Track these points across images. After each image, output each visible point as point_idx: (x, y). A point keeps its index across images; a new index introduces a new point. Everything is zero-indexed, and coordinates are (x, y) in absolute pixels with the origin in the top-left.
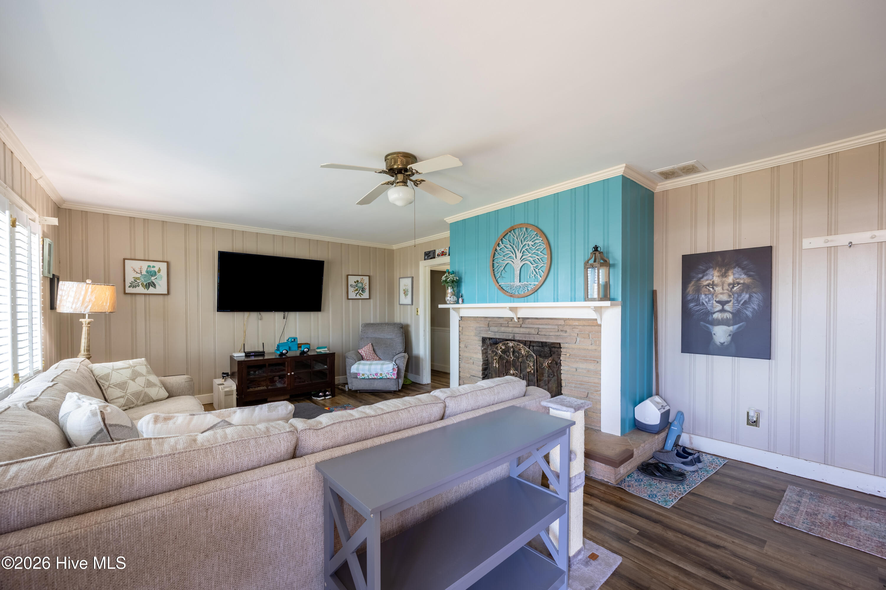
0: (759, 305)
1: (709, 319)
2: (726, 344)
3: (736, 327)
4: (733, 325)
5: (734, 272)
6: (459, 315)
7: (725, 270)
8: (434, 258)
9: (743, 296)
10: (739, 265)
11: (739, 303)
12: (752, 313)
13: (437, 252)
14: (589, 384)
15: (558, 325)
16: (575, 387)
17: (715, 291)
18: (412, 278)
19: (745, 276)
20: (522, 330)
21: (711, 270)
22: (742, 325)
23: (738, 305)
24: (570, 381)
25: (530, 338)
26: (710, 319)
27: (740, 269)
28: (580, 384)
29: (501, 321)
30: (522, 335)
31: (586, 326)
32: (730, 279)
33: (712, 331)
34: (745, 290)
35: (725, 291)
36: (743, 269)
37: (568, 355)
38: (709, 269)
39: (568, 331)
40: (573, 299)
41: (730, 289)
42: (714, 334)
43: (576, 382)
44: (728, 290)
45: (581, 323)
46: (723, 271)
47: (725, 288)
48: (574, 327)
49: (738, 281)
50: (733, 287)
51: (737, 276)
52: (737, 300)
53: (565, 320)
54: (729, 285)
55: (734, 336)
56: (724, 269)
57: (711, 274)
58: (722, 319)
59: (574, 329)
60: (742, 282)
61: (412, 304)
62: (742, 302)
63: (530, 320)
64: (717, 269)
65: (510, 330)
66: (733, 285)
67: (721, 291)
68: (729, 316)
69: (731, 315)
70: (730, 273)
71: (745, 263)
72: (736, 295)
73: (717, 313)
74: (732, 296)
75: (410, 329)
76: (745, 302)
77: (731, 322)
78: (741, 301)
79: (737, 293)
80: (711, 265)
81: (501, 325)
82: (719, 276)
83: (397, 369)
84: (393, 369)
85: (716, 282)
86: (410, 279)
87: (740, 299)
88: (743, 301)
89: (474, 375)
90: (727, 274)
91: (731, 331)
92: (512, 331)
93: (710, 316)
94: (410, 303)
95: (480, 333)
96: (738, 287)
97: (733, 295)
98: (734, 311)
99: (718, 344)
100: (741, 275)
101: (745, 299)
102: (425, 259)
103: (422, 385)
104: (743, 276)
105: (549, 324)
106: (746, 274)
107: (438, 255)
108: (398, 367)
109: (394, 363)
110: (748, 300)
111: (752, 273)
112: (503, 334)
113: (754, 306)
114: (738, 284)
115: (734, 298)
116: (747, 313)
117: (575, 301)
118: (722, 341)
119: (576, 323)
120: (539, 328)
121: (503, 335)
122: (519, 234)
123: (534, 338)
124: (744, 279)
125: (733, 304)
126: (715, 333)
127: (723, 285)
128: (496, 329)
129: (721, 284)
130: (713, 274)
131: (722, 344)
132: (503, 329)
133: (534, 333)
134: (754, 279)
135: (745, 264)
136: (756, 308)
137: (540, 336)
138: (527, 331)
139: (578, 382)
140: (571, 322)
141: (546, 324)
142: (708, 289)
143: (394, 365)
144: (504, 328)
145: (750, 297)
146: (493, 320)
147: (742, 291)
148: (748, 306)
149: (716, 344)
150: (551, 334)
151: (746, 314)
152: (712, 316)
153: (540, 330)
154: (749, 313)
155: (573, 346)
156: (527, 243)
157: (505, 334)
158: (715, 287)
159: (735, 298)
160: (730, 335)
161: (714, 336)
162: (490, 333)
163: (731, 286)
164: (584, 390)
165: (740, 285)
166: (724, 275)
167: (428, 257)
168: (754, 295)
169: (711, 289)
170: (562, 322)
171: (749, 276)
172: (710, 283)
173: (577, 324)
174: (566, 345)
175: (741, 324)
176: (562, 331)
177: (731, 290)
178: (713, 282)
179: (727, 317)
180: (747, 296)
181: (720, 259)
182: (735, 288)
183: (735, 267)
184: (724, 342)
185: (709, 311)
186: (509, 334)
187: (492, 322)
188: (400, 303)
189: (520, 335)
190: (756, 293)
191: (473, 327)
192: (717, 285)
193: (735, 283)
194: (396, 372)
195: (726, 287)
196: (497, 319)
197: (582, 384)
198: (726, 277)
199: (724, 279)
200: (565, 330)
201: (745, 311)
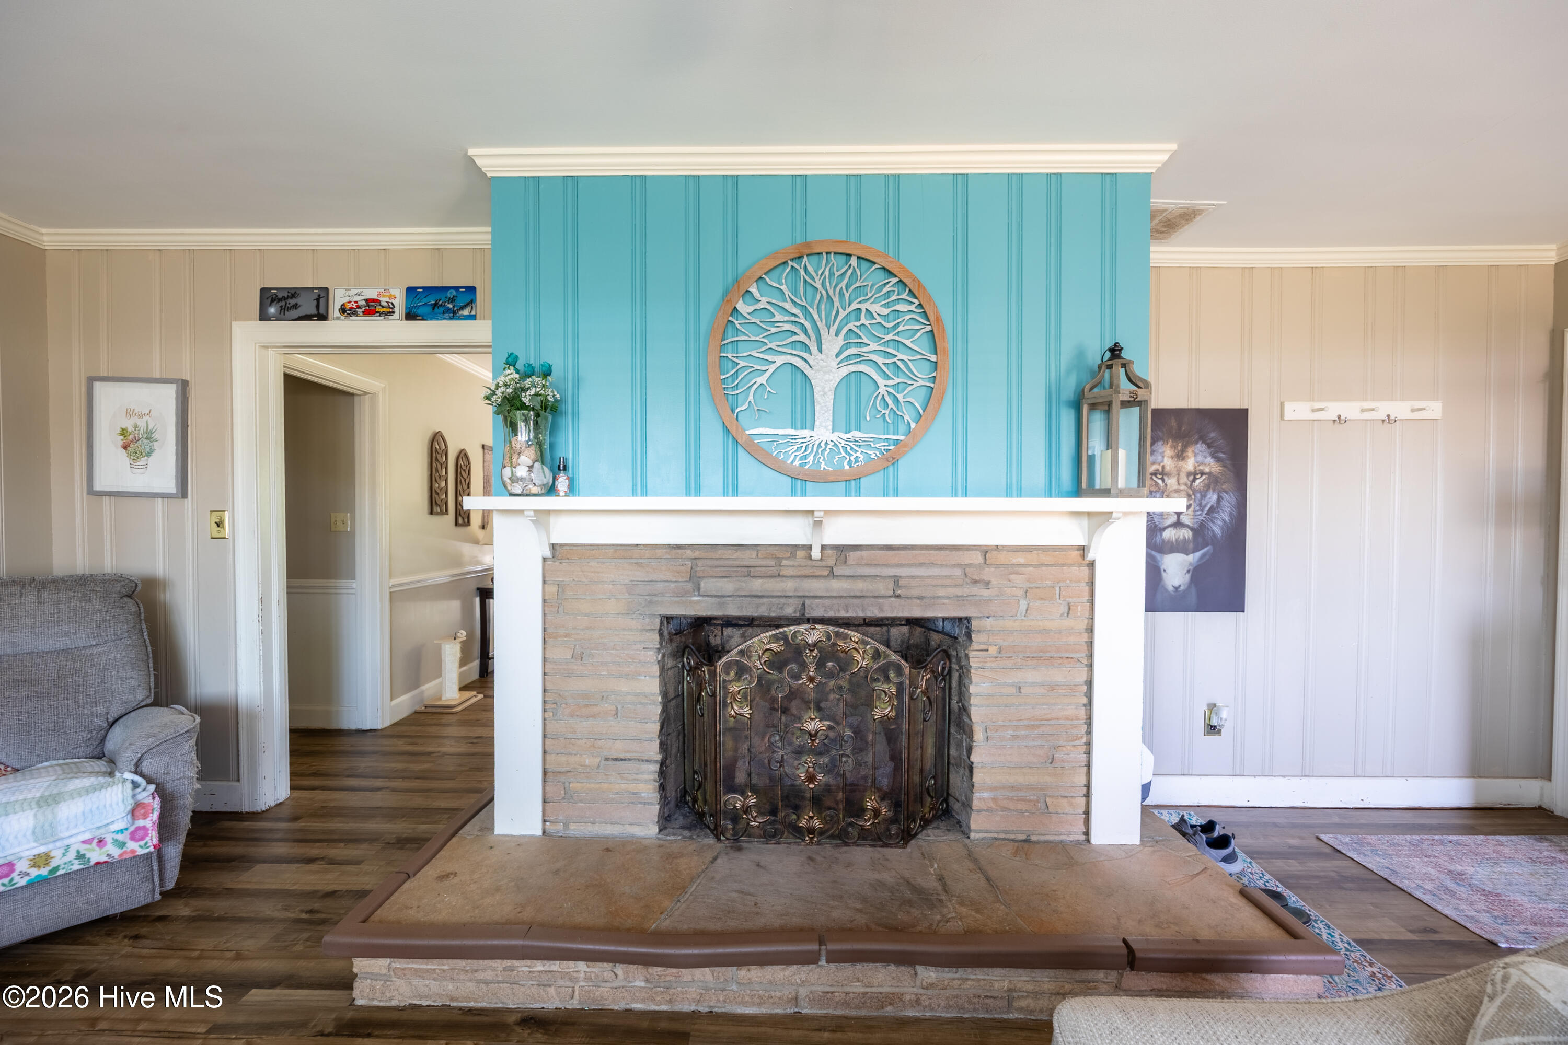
0: (1231, 514)
1: (1155, 542)
2: (1182, 588)
3: (1198, 554)
4: (1193, 552)
5: (1196, 451)
6: (549, 540)
7: (1182, 445)
8: (323, 317)
9: (1209, 496)
10: (1203, 439)
11: (1202, 510)
12: (1222, 528)
13: (338, 299)
14: (1052, 722)
15: (964, 567)
16: (1015, 738)
17: (1166, 485)
18: (184, 386)
19: (1212, 460)
20: (837, 586)
21: (1160, 443)
22: (1208, 552)
23: (1201, 515)
24: (1000, 723)
25: (863, 610)
26: (1158, 541)
27: (1204, 446)
28: (1028, 727)
29: (748, 558)
30: (835, 601)
31: (1047, 565)
32: (1190, 464)
33: (1160, 564)
34: (1212, 486)
35: (1183, 487)
36: (1209, 446)
37: (993, 650)
38: (1157, 441)
39: (994, 582)
40: (1014, 489)
41: (1189, 483)
42: (1164, 570)
43: (1015, 723)
44: (1186, 485)
45: (1033, 558)
46: (1179, 448)
47: (1181, 481)
48: (1014, 569)
49: (1201, 467)
50: (1194, 480)
51: (1200, 458)
52: (1200, 505)
53: (985, 551)
54: (1189, 474)
55: (1196, 573)
56: (1180, 444)
57: (1160, 451)
58: (1176, 540)
59: (1012, 577)
60: (1207, 470)
61: (183, 491)
62: (1207, 509)
63: (858, 553)
64: (1170, 443)
65: (789, 586)
66: (1194, 475)
67: (1176, 487)
68: (1186, 534)
69: (1190, 533)
70: (1190, 452)
71: (1212, 435)
72: (1198, 495)
73: (1170, 529)
74: (1193, 497)
75: (167, 596)
76: (1212, 510)
77: (1191, 546)
78: (1205, 506)
79: (1200, 492)
80: (1160, 434)
81: (748, 572)
82: (1172, 457)
83: (156, 804)
84: (137, 810)
85: (1167, 468)
86: (169, 393)
87: (1204, 502)
88: (1209, 506)
89: (622, 756)
90: (1185, 454)
91: (1191, 564)
92: (796, 590)
93: (1158, 534)
94: (169, 485)
95: (651, 602)
96: (1201, 480)
97: (1194, 494)
98: (1196, 526)
99: (1171, 589)
100: (1206, 457)
101: (1212, 503)
102: (264, 317)
103: (253, 816)
104: (1209, 460)
105: (932, 564)
106: (1213, 456)
107: (343, 310)
108: (161, 791)
109: (129, 776)
110: (1215, 505)
111: (1222, 455)
112: (756, 601)
113: (1224, 515)
114: (1202, 474)
115: (1195, 501)
116: (1214, 528)
117: (1020, 495)
118: (1176, 584)
119: (1020, 559)
120: (896, 579)
121: (758, 606)
122: (831, 274)
123: (881, 609)
124: (1211, 466)
125: (1194, 511)
126: (1165, 568)
127: (1178, 475)
128: (728, 586)
129: (1175, 472)
130: (1164, 452)
131: (1176, 589)
132: (757, 585)
133: (883, 593)
134: (1224, 466)
135: (1213, 438)
136: (1227, 519)
137: (902, 601)
138: (860, 586)
139: (1022, 723)
140: (1002, 558)
141: (922, 565)
142: (1156, 482)
143: (135, 785)
144: (760, 581)
145: (1219, 499)
146: (712, 555)
147: (1207, 487)
148: (1216, 515)
149: (1166, 590)
150: (941, 592)
151: (1213, 531)
152: (1161, 535)
153: (901, 583)
154: (1216, 529)
155: (1009, 624)
156: (863, 307)
157: (765, 600)
158: (1165, 478)
159: (1197, 501)
160: (1188, 571)
161: (1164, 574)
162: (698, 602)
163: (1191, 478)
164: (1039, 742)
165: (1204, 477)
166: (1180, 456)
167: (283, 310)
168: (1225, 495)
169: (1160, 482)
170: (978, 558)
171: (1218, 460)
172: (1158, 470)
173: (1022, 560)
174: (988, 623)
175: (1206, 549)
176: (975, 582)
177: (1191, 485)
178: (1163, 467)
179: (1184, 537)
180: (1215, 497)
181: (1173, 423)
182: (1197, 482)
183: (1197, 443)
184: (1180, 586)
185: (1156, 526)
186: (783, 600)
187: (709, 563)
188: (98, 487)
189: (827, 602)
190: (1227, 493)
191: (613, 582)
192: (1168, 475)
193: (1198, 472)
194: (150, 821)
195: (1184, 479)
196: (728, 553)
197: (1033, 727)
198: (1183, 459)
199: (1180, 463)
200: (986, 579)
201: (1211, 524)
